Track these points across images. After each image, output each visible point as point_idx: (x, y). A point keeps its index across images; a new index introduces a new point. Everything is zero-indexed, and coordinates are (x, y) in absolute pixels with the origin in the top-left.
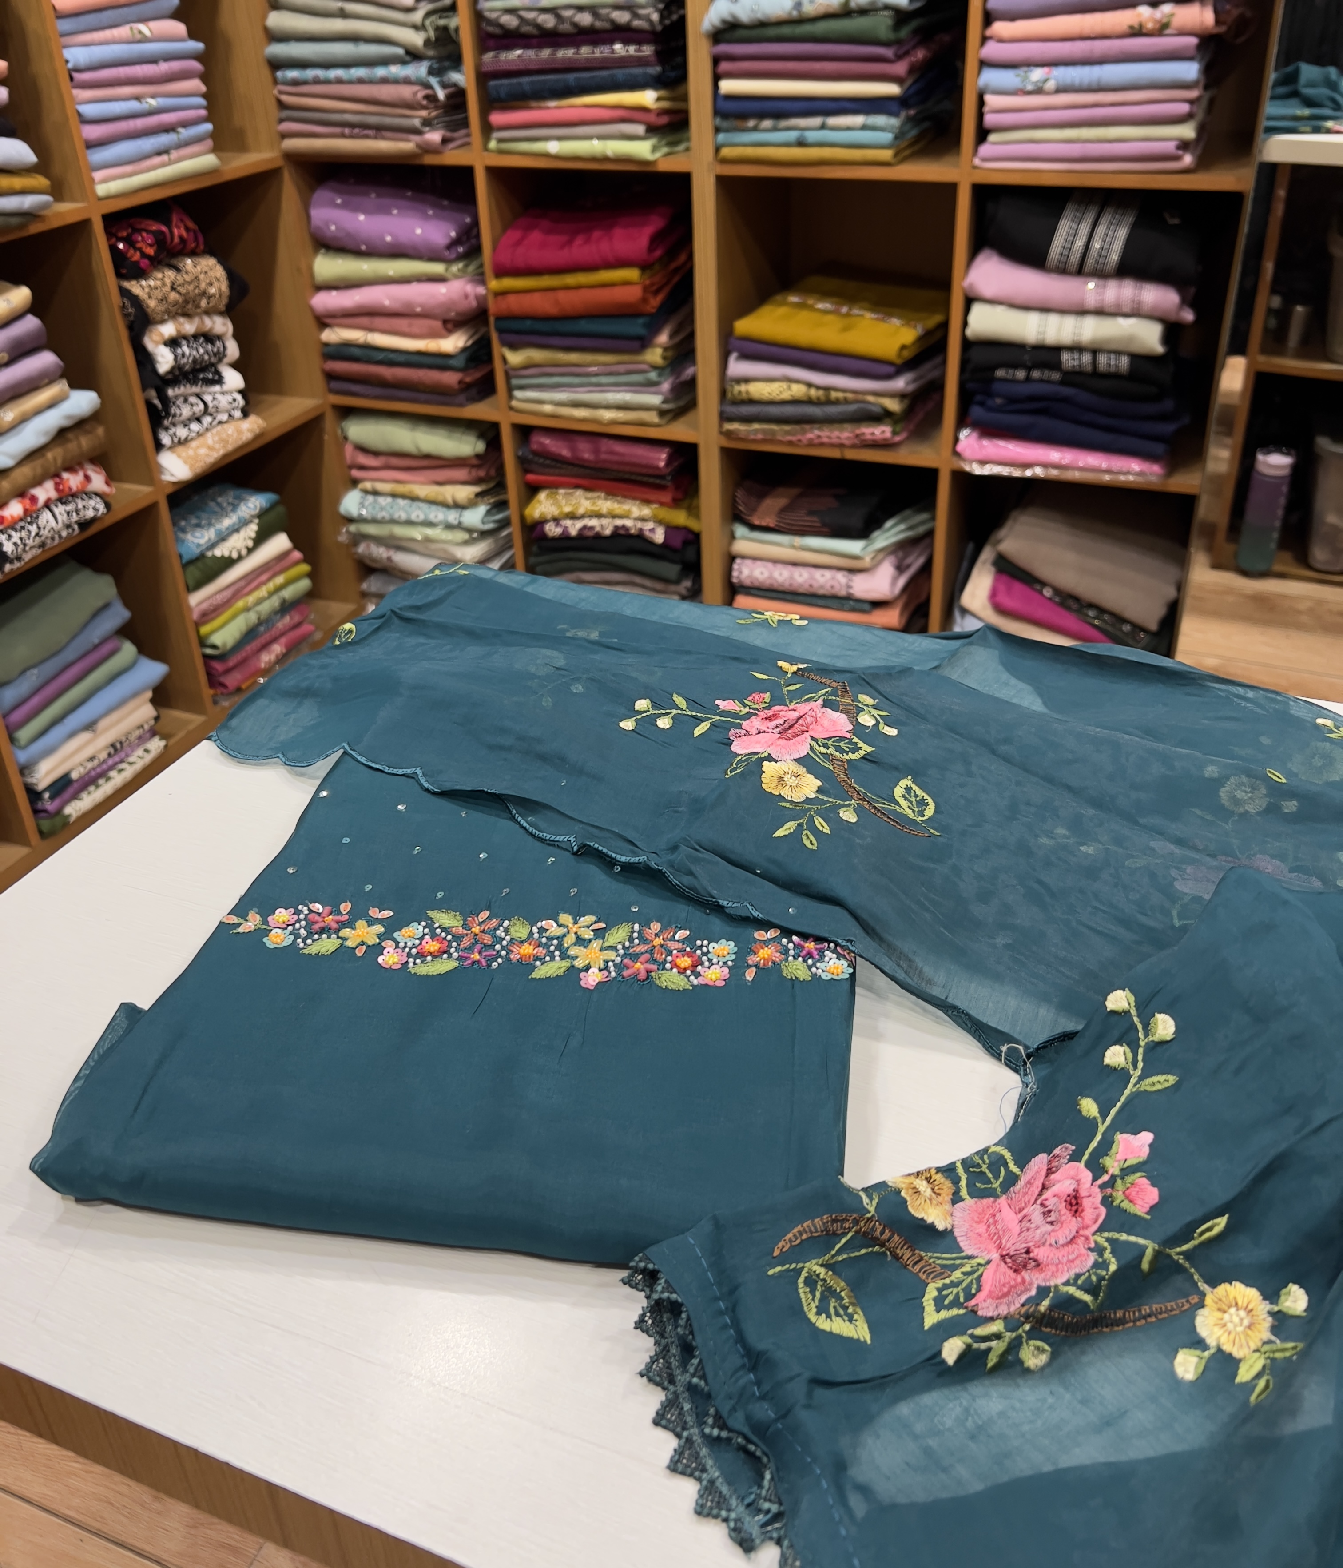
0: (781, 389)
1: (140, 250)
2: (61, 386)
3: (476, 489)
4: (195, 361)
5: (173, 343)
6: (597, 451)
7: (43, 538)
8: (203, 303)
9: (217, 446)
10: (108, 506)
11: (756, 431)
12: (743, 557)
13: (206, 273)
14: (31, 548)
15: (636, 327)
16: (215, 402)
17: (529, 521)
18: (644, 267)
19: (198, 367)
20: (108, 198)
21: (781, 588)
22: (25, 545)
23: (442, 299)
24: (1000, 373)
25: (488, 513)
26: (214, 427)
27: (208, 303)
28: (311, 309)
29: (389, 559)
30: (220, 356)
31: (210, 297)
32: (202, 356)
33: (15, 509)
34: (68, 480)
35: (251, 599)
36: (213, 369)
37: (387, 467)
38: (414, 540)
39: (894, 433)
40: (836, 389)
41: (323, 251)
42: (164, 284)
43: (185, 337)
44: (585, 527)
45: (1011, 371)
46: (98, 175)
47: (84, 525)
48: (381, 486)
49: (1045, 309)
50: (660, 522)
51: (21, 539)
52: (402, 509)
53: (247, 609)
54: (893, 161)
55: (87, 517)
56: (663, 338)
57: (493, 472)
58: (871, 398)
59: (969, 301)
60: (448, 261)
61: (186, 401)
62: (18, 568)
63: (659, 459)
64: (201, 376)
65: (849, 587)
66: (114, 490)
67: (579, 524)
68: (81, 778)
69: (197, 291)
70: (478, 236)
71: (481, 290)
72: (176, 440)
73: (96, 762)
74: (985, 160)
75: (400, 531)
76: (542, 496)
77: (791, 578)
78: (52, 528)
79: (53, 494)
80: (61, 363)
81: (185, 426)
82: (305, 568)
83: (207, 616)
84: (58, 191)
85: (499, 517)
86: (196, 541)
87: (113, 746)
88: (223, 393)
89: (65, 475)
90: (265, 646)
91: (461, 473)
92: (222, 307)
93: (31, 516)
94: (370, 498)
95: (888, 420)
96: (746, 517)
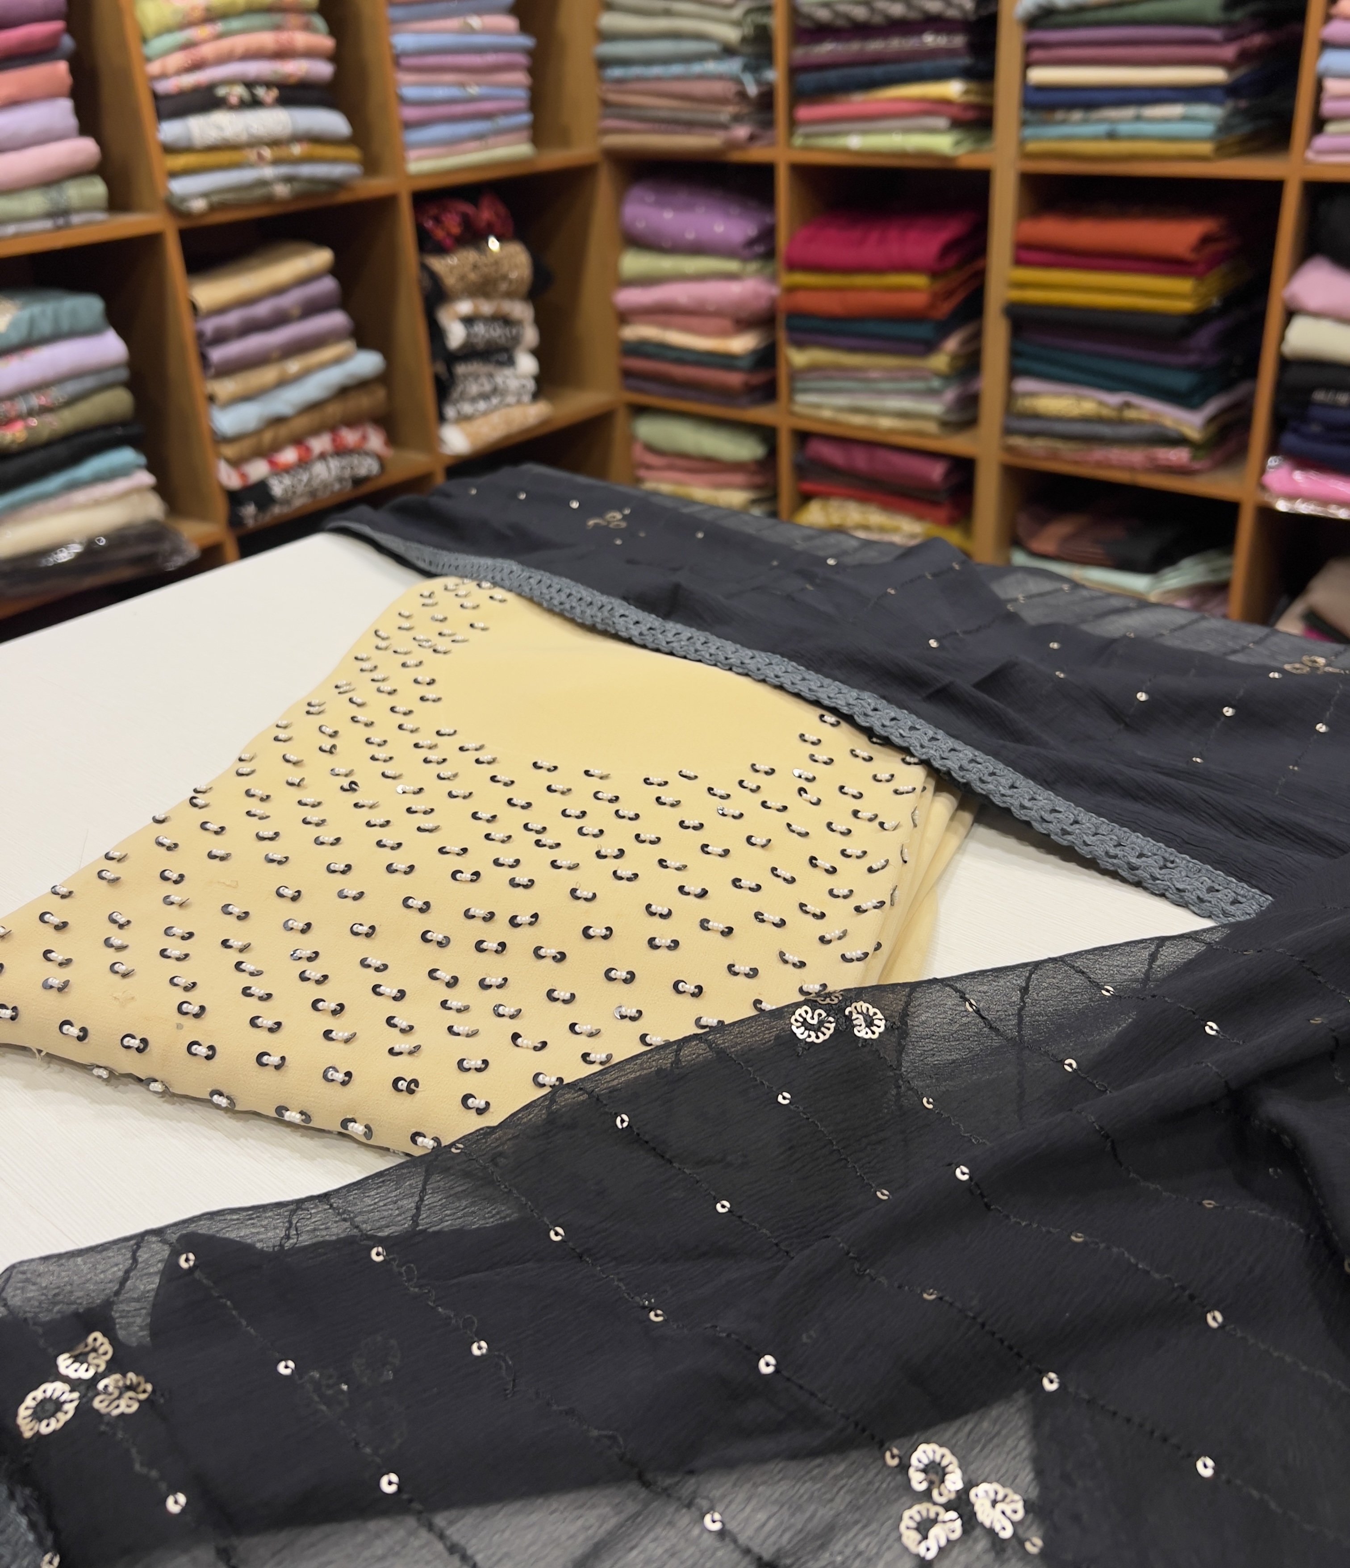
0: (1069, 406)
1: (446, 228)
2: (347, 346)
3: (751, 495)
4: (489, 341)
5: (468, 321)
6: (872, 462)
7: (314, 488)
8: (504, 286)
9: (501, 426)
10: (383, 467)
11: (1040, 447)
13: (512, 256)
14: (302, 495)
15: (924, 331)
16: (505, 384)
18: (933, 274)
19: (491, 347)
20: (418, 176)
22: (294, 493)
23: (735, 297)
24: (1320, 396)
26: (502, 407)
27: (508, 287)
28: (614, 305)
30: (516, 340)
31: (510, 281)
32: (496, 338)
33: (289, 455)
34: (345, 435)
36: (507, 352)
37: (670, 468)
39: (1194, 458)
41: (630, 247)
42: (465, 264)
43: (482, 318)
45: (1332, 395)
46: (411, 154)
47: (358, 481)
48: (665, 486)
51: (292, 484)
54: (1211, 156)
55: (360, 474)
56: (952, 344)
57: (767, 481)
59: (1290, 314)
60: (745, 259)
61: (475, 379)
62: (287, 513)
63: (934, 472)
64: (494, 357)
66: (392, 454)
69: (497, 274)
70: (774, 238)
71: (772, 289)
72: (461, 415)
74: (1319, 153)
76: (814, 505)
78: (325, 479)
79: (328, 447)
80: (350, 324)
81: (472, 402)
84: (370, 165)
88: (517, 377)
89: (344, 431)
91: (739, 478)
92: (523, 293)
93: (304, 463)
95: (1184, 446)
96: (1024, 542)
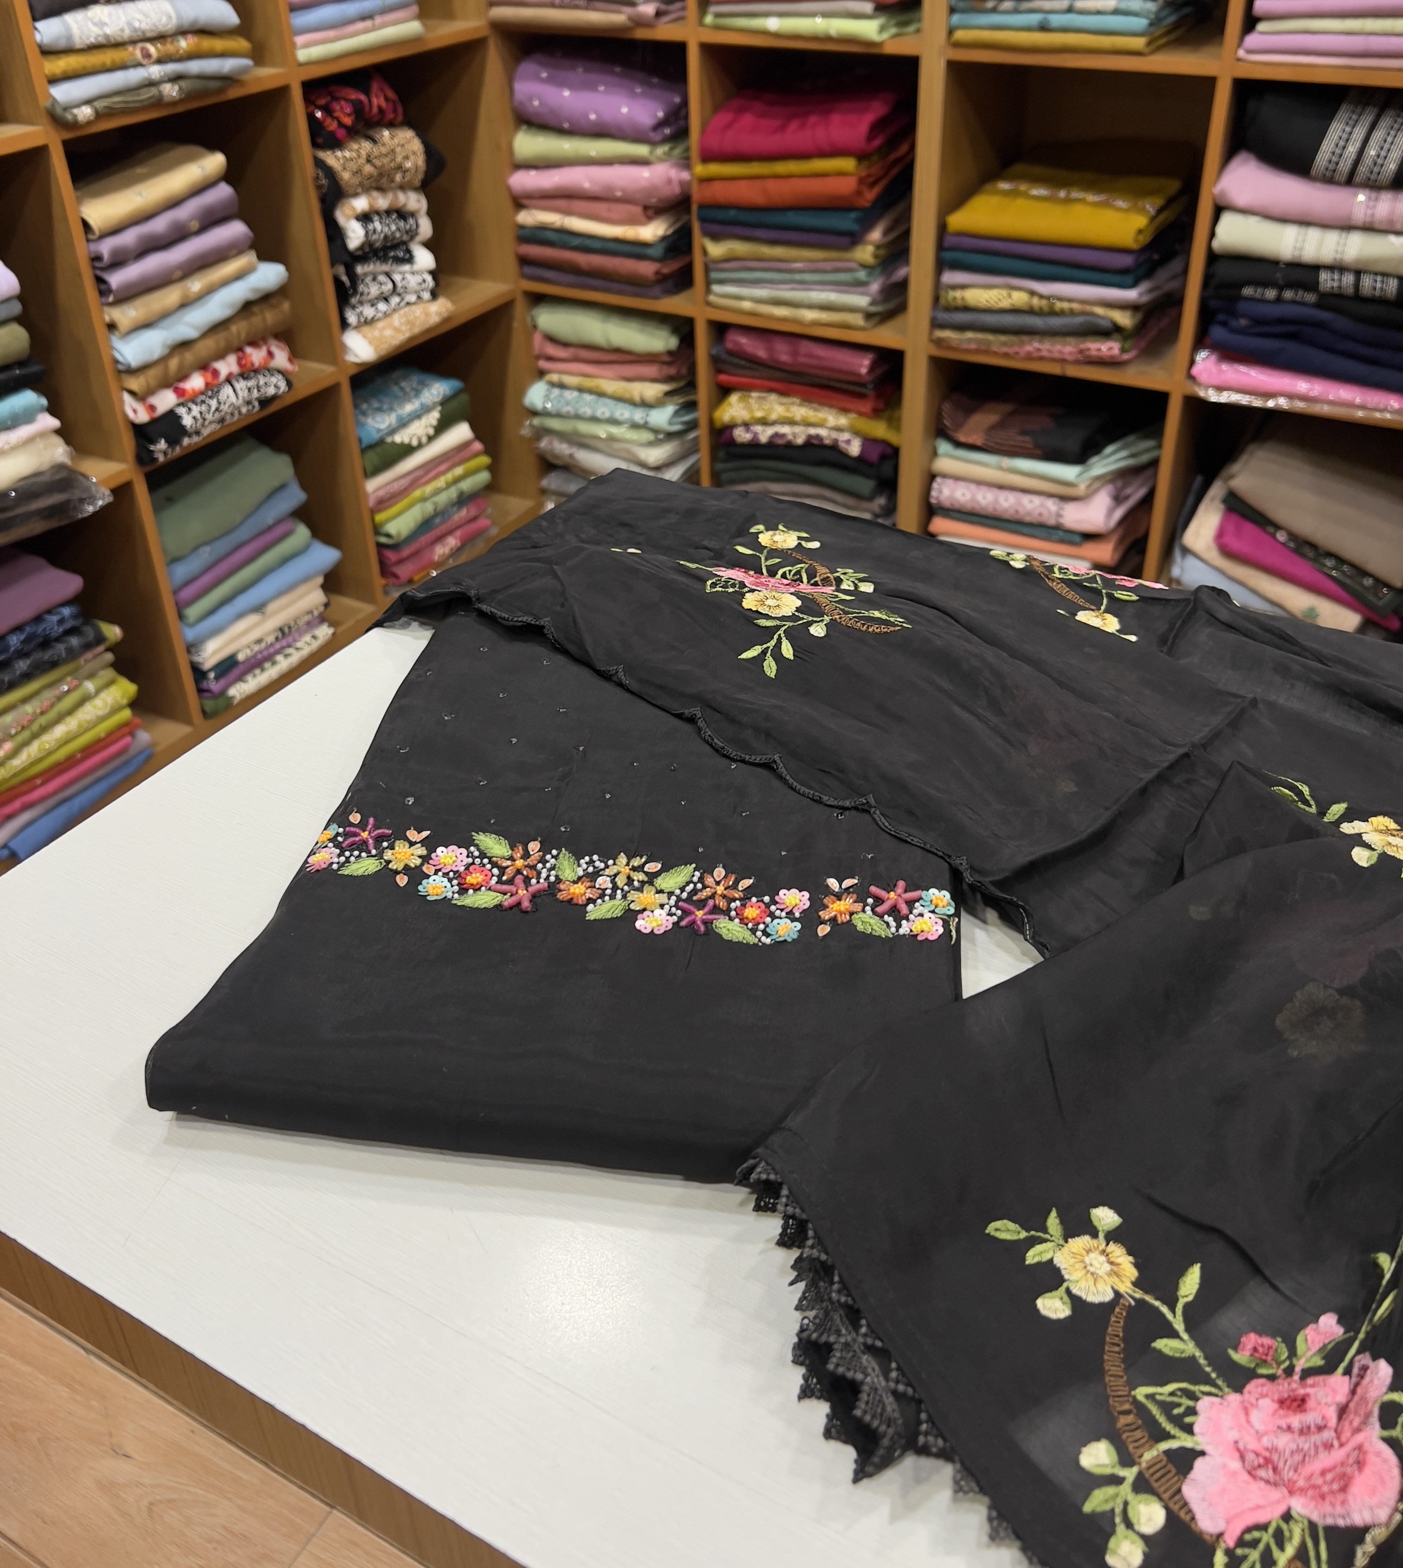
0: (1001, 297)
1: (337, 119)
2: (249, 258)
3: (665, 388)
4: (386, 237)
5: (365, 218)
6: (795, 354)
7: (223, 413)
8: (398, 177)
9: (404, 328)
10: (289, 384)
11: (970, 340)
12: (945, 476)
13: (403, 145)
14: (211, 423)
15: (847, 222)
16: (404, 282)
17: (718, 424)
18: (861, 157)
19: (389, 244)
20: (309, 63)
21: (984, 513)
22: (204, 419)
23: (644, 183)
24: (1247, 291)
25: (676, 413)
26: (402, 308)
27: (403, 178)
28: (509, 189)
29: (571, 456)
30: (412, 234)
31: (405, 171)
32: (393, 233)
33: (196, 382)
34: (251, 355)
35: (429, 489)
36: (405, 248)
37: (576, 360)
38: (597, 438)
39: (1123, 350)
40: (1060, 299)
41: (524, 127)
42: (359, 156)
43: (378, 213)
44: (776, 435)
45: (1259, 290)
46: (300, 40)
47: (265, 402)
48: (568, 380)
49: (1304, 222)
50: (856, 433)
51: (201, 413)
52: (588, 405)
53: (424, 499)
54: (1146, 50)
55: (267, 395)
56: (876, 235)
57: (684, 371)
58: (1099, 311)
59: (1219, 210)
60: (653, 143)
61: (374, 279)
62: (196, 443)
63: (861, 366)
64: (392, 254)
65: (1059, 515)
66: (297, 369)
67: (770, 431)
68: (248, 660)
69: (392, 165)
70: (686, 117)
71: (685, 175)
72: (362, 320)
73: (263, 645)
74: (1250, 52)
75: (584, 428)
76: (734, 398)
77: (996, 501)
78: (232, 404)
79: (235, 369)
80: (250, 234)
81: (373, 305)
82: (485, 460)
83: (383, 503)
84: (258, 55)
85: (687, 418)
86: (377, 426)
87: (281, 629)
88: (413, 273)
89: (249, 350)
90: (440, 539)
91: (652, 370)
92: (417, 182)
93: (212, 389)
94: (556, 392)
95: (1116, 336)
96: (951, 433)
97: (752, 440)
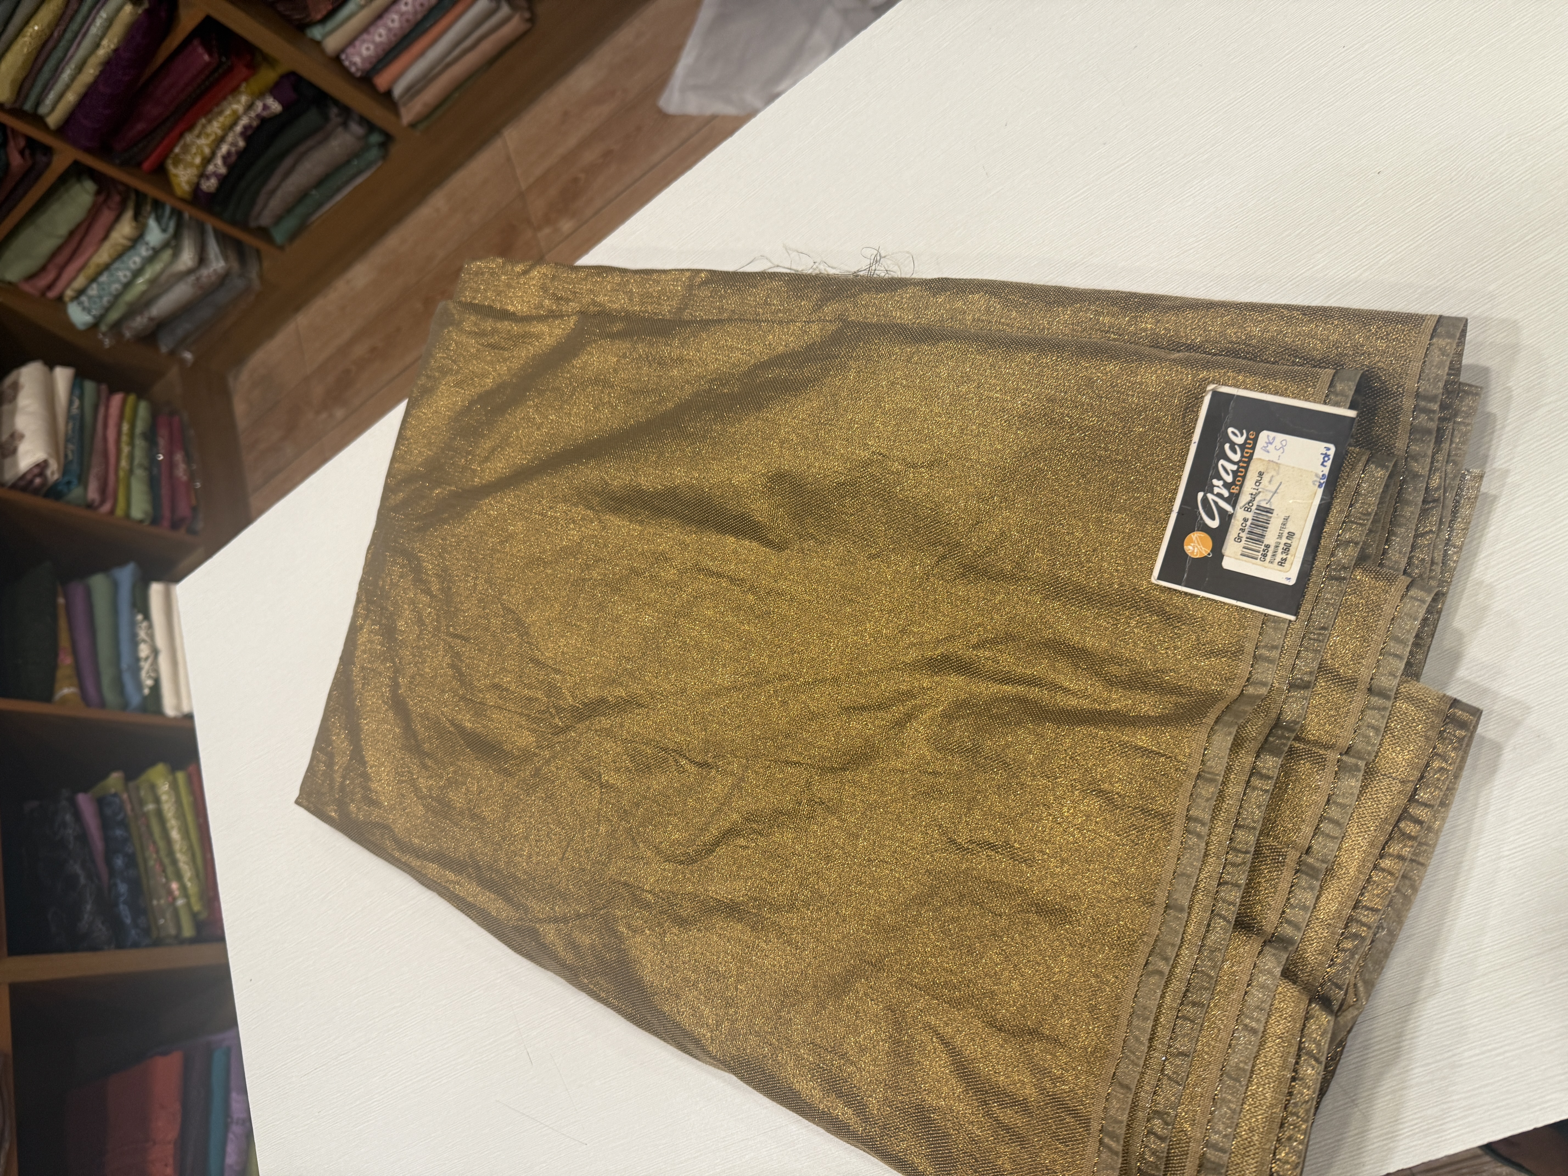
3: (129, 214)
12: (343, 50)
17: (188, 196)
21: (394, 44)
25: (158, 220)
29: (151, 319)
37: (62, 269)
38: (145, 292)
44: (225, 158)
48: (78, 284)
50: (261, 95)
52: (110, 283)
53: (132, 472)
57: (121, 193)
67: (219, 161)
75: (131, 295)
76: (171, 169)
85: (168, 211)
91: (107, 216)
94: (84, 299)
96: (308, 20)
97: (219, 180)
